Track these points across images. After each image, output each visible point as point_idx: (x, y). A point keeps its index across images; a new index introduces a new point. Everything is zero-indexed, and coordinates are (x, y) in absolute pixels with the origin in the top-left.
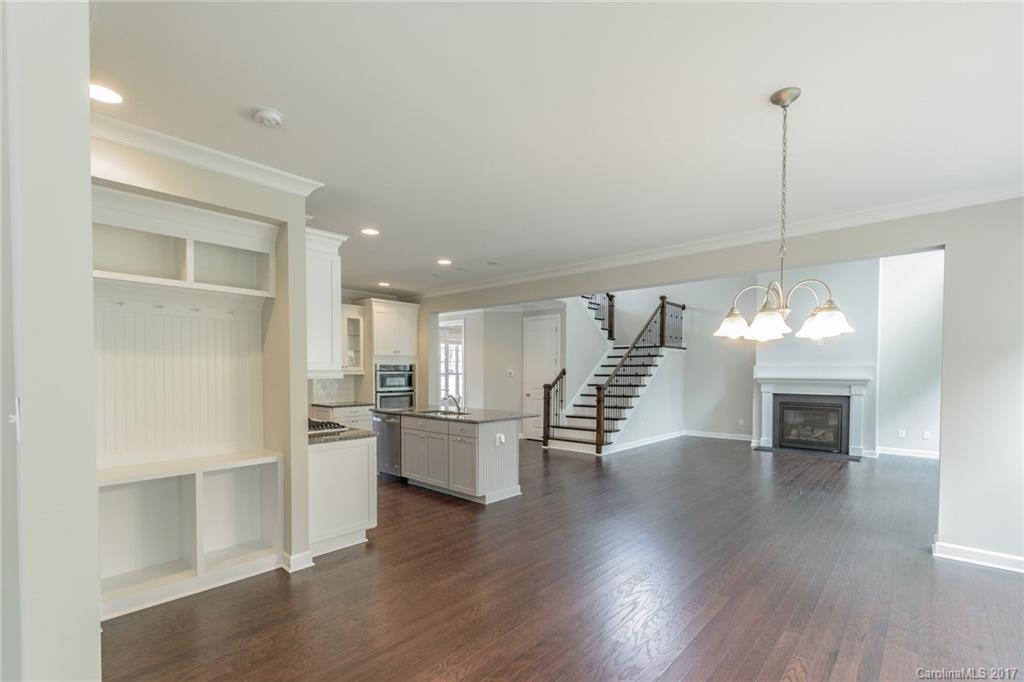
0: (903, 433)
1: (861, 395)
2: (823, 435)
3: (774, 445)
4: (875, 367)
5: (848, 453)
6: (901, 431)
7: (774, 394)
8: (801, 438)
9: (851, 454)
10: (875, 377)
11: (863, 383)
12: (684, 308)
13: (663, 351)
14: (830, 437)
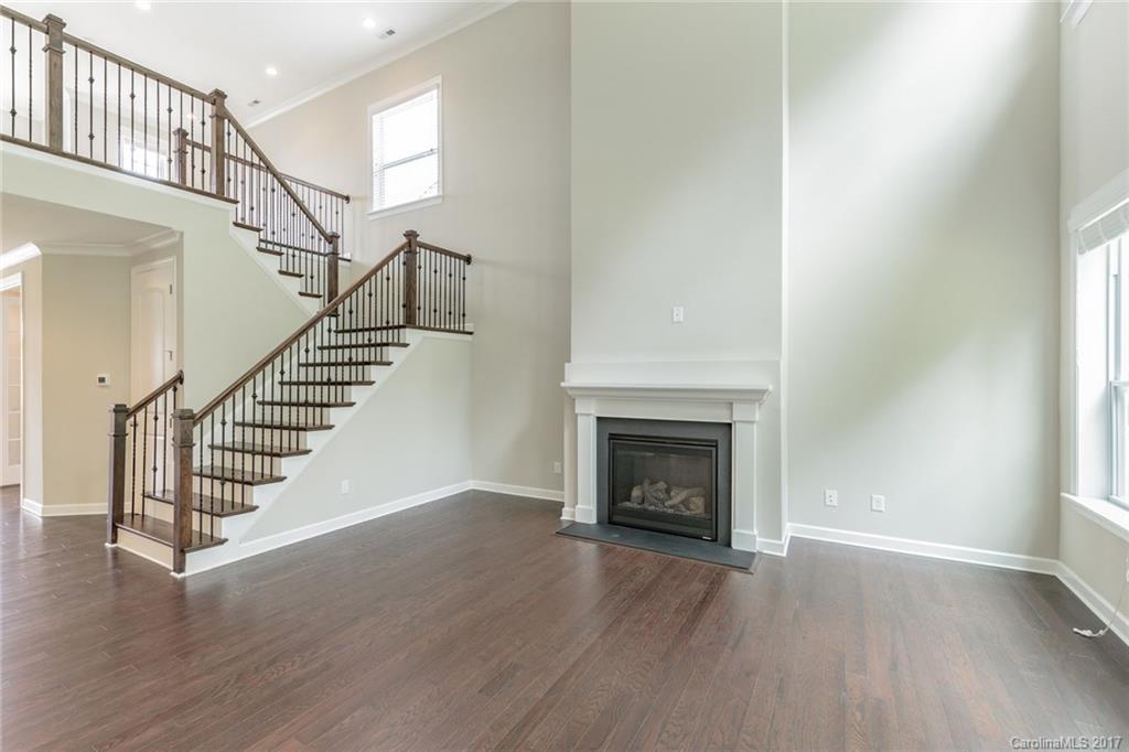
0: (833, 496)
1: (752, 422)
2: (685, 502)
3: (599, 522)
4: (778, 362)
5: (729, 544)
6: (829, 492)
7: (599, 419)
8: (646, 505)
9: (734, 546)
10: (777, 382)
11: (754, 396)
12: (468, 260)
13: (409, 335)
14: (697, 507)
